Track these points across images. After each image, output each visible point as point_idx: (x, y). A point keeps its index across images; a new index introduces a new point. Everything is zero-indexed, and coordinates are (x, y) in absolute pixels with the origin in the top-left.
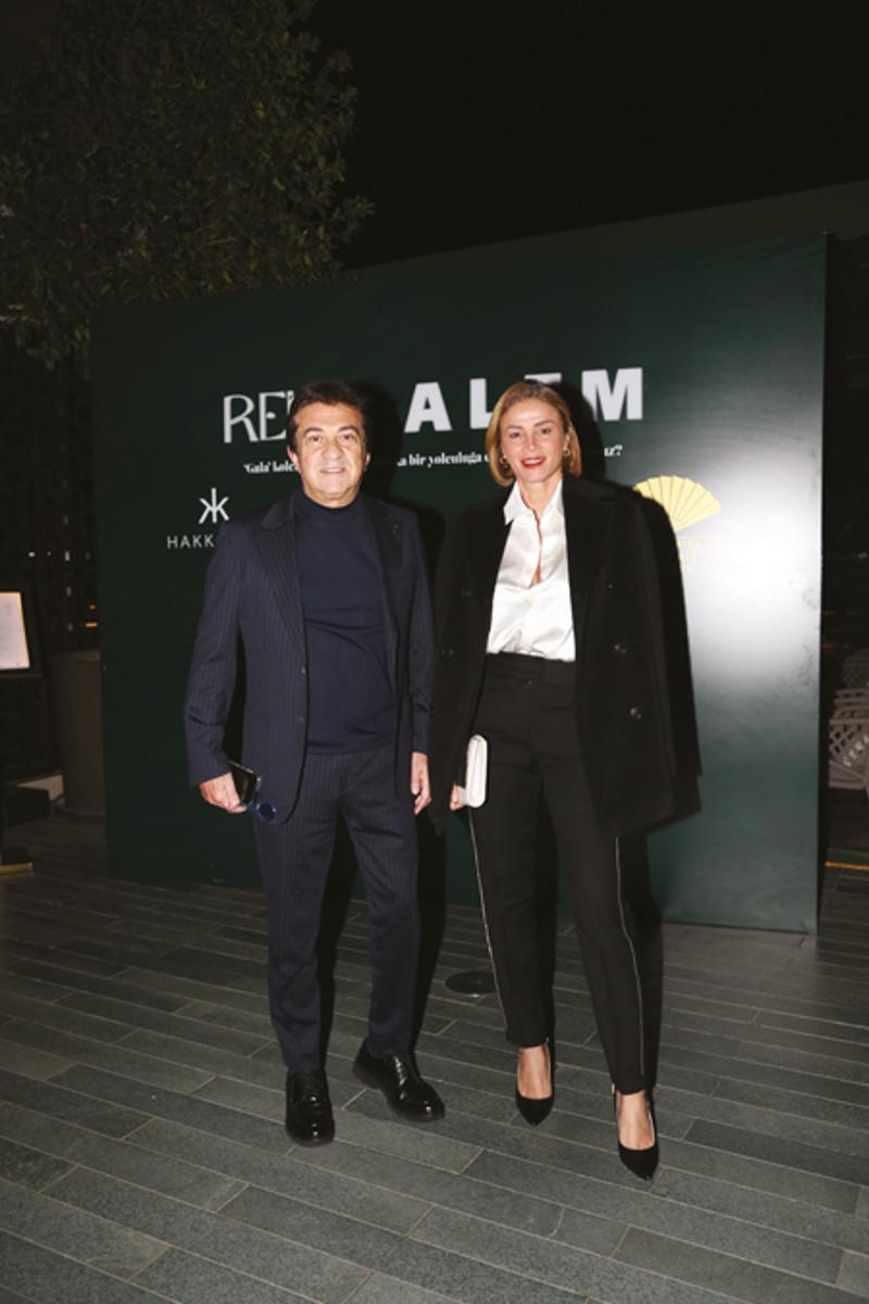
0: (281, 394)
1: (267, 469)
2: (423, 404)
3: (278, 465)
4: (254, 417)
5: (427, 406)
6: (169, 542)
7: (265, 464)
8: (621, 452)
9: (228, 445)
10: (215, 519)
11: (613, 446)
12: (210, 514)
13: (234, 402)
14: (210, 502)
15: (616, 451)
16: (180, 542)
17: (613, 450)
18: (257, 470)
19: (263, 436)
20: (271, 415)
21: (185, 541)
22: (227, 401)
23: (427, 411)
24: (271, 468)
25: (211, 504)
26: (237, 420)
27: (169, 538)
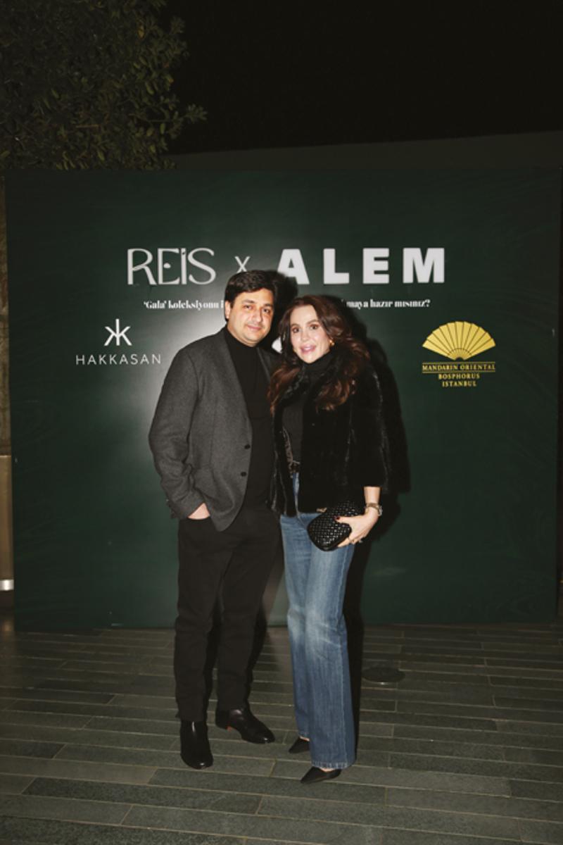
0: (176, 251)
1: (163, 306)
2: (288, 264)
3: (172, 304)
4: (153, 266)
5: (291, 265)
6: (78, 360)
7: (162, 302)
8: (429, 304)
9: (131, 285)
10: (118, 343)
11: (424, 300)
12: (114, 338)
13: (135, 254)
14: (115, 330)
15: (426, 304)
16: (87, 360)
17: (423, 303)
18: (155, 306)
19: (161, 281)
20: (167, 266)
21: (92, 359)
22: (130, 252)
23: (291, 269)
24: (167, 305)
25: (115, 331)
26: (139, 268)
27: (77, 357)
